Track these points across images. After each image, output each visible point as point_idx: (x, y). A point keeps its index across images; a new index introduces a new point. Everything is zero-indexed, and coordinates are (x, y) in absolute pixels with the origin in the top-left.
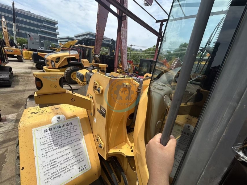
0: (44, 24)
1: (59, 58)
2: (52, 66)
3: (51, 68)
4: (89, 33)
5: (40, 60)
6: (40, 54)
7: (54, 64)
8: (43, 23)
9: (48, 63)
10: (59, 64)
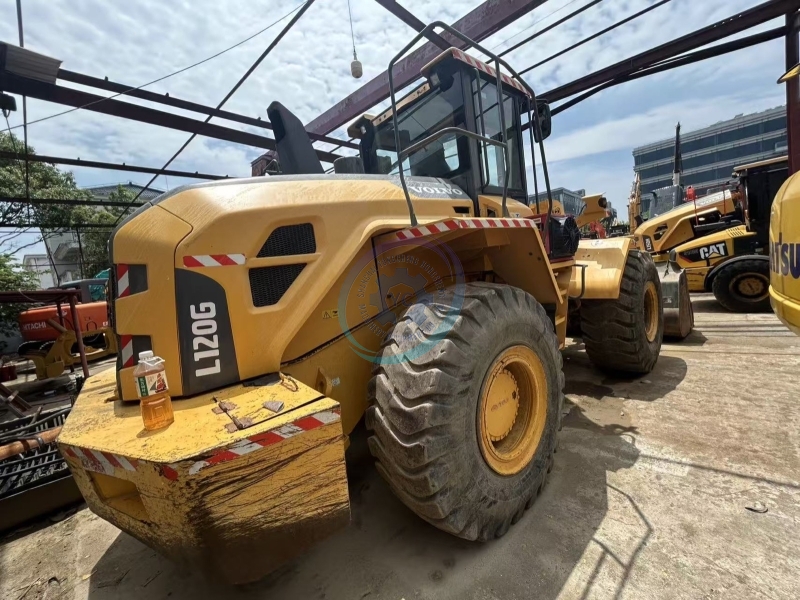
1: (663, 227)
7: (651, 243)
9: (638, 244)
10: (664, 240)
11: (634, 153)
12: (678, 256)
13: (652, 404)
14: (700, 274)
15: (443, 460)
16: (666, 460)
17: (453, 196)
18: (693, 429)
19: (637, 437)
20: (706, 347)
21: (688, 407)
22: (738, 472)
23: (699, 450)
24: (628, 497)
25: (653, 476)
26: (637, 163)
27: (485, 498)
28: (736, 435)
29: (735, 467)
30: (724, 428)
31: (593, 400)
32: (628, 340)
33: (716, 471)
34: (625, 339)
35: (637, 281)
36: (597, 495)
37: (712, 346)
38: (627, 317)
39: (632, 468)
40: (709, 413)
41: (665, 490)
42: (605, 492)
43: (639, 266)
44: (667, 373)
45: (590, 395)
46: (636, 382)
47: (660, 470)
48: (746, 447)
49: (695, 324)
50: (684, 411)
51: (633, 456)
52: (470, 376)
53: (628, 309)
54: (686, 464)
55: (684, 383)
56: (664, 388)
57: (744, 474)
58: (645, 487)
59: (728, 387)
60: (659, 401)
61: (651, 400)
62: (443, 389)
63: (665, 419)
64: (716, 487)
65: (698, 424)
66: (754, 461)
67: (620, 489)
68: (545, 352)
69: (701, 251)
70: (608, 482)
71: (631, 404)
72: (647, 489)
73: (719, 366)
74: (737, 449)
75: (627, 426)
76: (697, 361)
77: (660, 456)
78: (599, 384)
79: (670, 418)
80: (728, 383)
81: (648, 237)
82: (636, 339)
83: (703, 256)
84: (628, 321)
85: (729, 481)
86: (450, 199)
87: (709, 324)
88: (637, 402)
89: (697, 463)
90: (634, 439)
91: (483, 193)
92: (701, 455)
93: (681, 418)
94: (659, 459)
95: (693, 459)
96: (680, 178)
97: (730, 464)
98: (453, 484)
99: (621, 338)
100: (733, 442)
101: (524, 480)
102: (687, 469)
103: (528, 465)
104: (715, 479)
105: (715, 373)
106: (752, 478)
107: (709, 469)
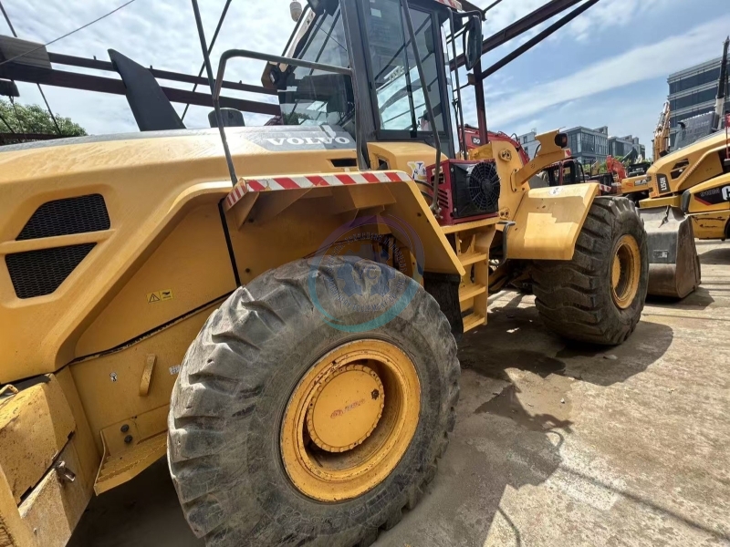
1: (683, 163)
3: (658, 194)
7: (667, 182)
10: (683, 179)
11: (669, 80)
12: (692, 197)
13: (607, 390)
14: (720, 219)
15: (213, 497)
16: (592, 480)
17: (335, 145)
18: (647, 433)
19: (568, 439)
20: (708, 312)
21: (652, 399)
22: (688, 515)
23: (643, 469)
24: (517, 532)
25: (563, 505)
26: (672, 91)
27: (290, 537)
28: (706, 450)
29: (687, 507)
30: (692, 437)
31: (536, 378)
32: (586, 309)
33: (656, 508)
34: (582, 308)
35: (602, 237)
36: (479, 522)
37: (717, 310)
38: (585, 281)
39: (541, 487)
40: (678, 410)
41: (571, 529)
42: (491, 520)
43: (608, 216)
44: (643, 347)
45: (535, 371)
46: (598, 357)
47: (577, 495)
48: (715, 473)
49: (702, 279)
50: (645, 404)
51: (550, 466)
52: (257, 390)
53: (586, 272)
54: (615, 490)
55: (660, 363)
56: (631, 367)
57: (697, 521)
58: (546, 520)
59: (718, 372)
60: (618, 385)
61: (606, 384)
62: (208, 411)
63: (614, 415)
64: (646, 537)
65: (656, 426)
66: (721, 501)
67: (512, 518)
68: (415, 342)
69: (724, 190)
70: (502, 504)
71: (580, 386)
72: (548, 523)
73: (717, 340)
74: (700, 474)
75: (562, 419)
76: (689, 331)
77: (585, 471)
78: (553, 356)
79: (622, 413)
80: (720, 367)
81: (664, 176)
82: (597, 308)
83: (725, 197)
84: (586, 285)
85: (669, 530)
86: (325, 150)
87: (723, 279)
88: (588, 384)
89: (632, 491)
90: (562, 439)
91: (379, 140)
92: (644, 477)
93: (637, 415)
94: (583, 477)
95: (629, 483)
96: (725, 104)
97: (681, 499)
98: (232, 524)
99: (578, 306)
100: (697, 461)
101: (372, 503)
102: (615, 498)
103: (383, 482)
104: (649, 523)
105: (707, 350)
106: (708, 530)
107: (647, 503)
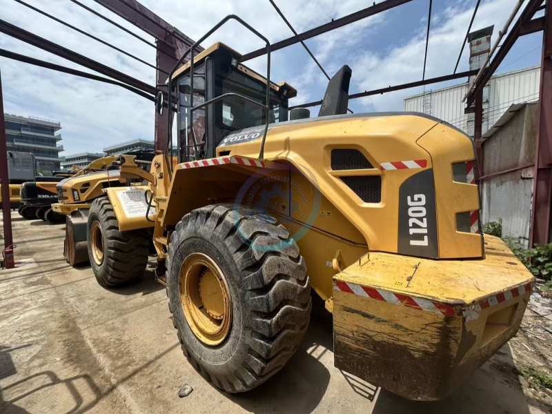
0: (23, 132)
1: (87, 184)
2: (74, 198)
3: (73, 202)
4: (139, 141)
5: (40, 196)
6: (41, 185)
7: (78, 195)
8: (20, 130)
9: (65, 194)
81: (76, 190)
